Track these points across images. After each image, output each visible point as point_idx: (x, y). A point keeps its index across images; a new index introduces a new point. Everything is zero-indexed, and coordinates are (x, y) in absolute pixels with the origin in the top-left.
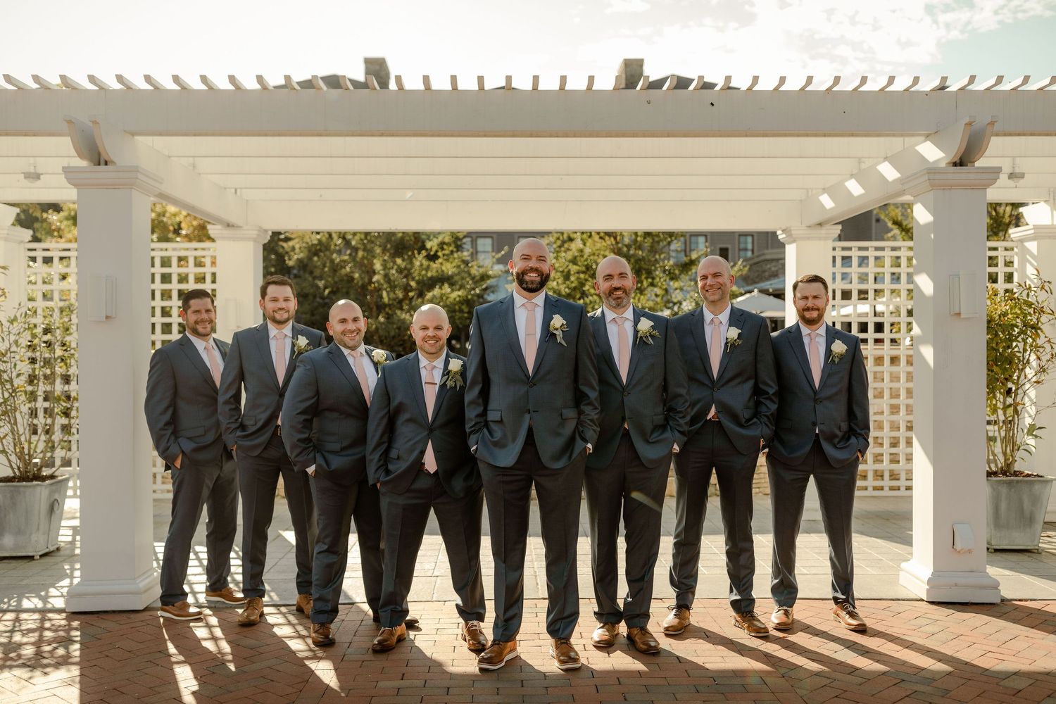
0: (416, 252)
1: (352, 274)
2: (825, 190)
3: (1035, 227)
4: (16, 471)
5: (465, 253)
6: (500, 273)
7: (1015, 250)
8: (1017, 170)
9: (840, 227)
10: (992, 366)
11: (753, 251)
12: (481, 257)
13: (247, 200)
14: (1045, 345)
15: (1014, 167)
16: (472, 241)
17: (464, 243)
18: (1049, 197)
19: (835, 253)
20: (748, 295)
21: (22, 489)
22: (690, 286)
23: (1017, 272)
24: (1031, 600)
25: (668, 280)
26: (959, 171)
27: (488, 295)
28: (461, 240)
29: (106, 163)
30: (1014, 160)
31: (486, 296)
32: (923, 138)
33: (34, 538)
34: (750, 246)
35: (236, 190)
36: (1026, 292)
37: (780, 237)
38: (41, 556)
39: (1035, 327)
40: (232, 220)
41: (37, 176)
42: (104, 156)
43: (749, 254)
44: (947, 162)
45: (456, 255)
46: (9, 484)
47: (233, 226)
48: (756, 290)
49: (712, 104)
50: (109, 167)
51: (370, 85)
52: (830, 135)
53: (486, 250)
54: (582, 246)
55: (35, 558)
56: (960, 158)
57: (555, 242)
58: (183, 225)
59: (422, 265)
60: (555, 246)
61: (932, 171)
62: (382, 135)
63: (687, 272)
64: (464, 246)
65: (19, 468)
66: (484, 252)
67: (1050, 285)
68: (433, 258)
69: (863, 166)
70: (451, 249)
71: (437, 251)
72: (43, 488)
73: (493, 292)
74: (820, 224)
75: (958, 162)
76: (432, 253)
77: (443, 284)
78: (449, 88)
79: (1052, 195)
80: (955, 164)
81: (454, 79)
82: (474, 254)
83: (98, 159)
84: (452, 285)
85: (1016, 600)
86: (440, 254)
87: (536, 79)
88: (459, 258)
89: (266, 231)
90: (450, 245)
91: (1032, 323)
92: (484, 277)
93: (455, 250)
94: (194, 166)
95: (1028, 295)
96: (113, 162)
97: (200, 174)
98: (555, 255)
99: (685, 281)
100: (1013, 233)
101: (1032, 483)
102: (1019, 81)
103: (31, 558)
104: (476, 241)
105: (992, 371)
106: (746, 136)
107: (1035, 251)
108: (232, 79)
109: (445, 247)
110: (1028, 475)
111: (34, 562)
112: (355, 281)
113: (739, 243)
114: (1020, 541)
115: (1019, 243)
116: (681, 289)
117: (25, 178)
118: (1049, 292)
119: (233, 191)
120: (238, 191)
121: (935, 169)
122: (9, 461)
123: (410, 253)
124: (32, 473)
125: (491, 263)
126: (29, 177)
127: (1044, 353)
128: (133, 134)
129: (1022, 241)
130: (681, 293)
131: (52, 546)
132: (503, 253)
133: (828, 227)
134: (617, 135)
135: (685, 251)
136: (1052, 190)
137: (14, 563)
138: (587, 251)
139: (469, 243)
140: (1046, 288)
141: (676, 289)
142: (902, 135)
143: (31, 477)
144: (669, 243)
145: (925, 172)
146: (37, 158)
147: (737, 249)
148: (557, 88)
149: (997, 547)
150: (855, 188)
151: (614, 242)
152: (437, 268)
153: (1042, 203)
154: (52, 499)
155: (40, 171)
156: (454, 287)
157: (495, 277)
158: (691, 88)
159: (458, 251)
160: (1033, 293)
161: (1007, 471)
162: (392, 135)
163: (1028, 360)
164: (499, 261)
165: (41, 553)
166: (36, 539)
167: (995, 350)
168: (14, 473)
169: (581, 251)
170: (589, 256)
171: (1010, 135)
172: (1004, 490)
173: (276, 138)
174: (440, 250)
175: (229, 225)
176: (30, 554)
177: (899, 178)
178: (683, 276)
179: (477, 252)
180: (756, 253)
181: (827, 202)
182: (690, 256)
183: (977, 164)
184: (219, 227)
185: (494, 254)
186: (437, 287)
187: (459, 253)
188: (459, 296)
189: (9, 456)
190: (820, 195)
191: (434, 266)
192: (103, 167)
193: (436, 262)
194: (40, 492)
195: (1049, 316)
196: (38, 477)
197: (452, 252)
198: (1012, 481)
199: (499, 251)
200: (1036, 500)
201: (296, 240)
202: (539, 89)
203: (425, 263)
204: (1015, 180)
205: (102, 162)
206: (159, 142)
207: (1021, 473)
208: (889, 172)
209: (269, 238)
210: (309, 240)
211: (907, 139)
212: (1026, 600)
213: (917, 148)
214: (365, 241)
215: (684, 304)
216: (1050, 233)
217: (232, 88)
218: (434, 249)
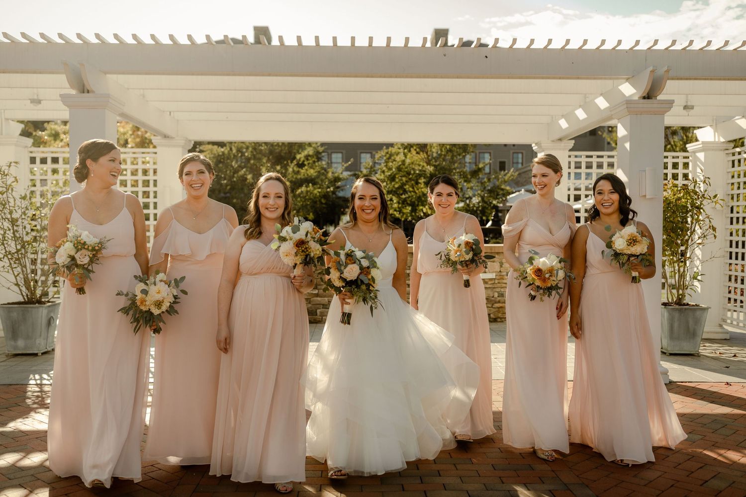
0: (289, 161)
1: (245, 176)
2: (563, 116)
3: (703, 143)
4: (25, 297)
5: (324, 163)
6: (348, 177)
7: (690, 158)
8: (689, 104)
9: (573, 142)
10: (670, 233)
11: (522, 164)
12: (334, 165)
13: (178, 120)
14: (705, 220)
15: (687, 102)
16: (328, 155)
17: (323, 156)
18: (713, 123)
19: (570, 159)
20: (517, 193)
21: (30, 309)
22: (477, 186)
23: (691, 173)
24: (689, 382)
25: (463, 182)
26: (646, 102)
27: (339, 192)
28: (320, 153)
29: (88, 92)
30: (687, 97)
31: (337, 193)
32: (625, 80)
33: (38, 341)
34: (520, 161)
35: (170, 113)
36: (694, 184)
37: (534, 148)
38: (43, 354)
39: (699, 208)
40: (168, 132)
41: (39, 102)
42: (87, 87)
43: (520, 166)
44: (638, 96)
45: (317, 164)
46: (21, 305)
47: (168, 137)
48: (523, 190)
49: (486, 57)
50: (90, 95)
51: (262, 42)
52: (563, 78)
53: (338, 161)
54: (404, 158)
55: (39, 355)
56: (648, 94)
57: (385, 156)
58: (129, 140)
59: (294, 171)
60: (385, 158)
61: (629, 102)
62: (269, 75)
63: (476, 177)
64: (323, 158)
65: (27, 295)
66: (337, 163)
67: (709, 180)
68: (301, 165)
69: (588, 100)
70: (313, 159)
71: (304, 161)
72: (44, 308)
73: (342, 190)
74: (560, 140)
75: (646, 96)
76: (300, 162)
77: (308, 184)
78: (314, 44)
79: (715, 122)
80: (644, 98)
81: (317, 38)
82: (330, 164)
83: (84, 89)
84: (314, 184)
85: (679, 382)
86: (306, 163)
87: (371, 39)
88: (319, 166)
89: (190, 141)
90: (313, 157)
91: (697, 205)
92: (337, 179)
93: (316, 160)
94: (144, 96)
95: (695, 187)
96: (93, 92)
97: (147, 101)
98: (385, 164)
99: (474, 183)
100: (689, 147)
101: (695, 310)
102: (687, 44)
103: (36, 355)
104: (331, 155)
105: (670, 236)
106: (509, 78)
107: (703, 159)
108: (171, 37)
109: (309, 158)
110: (693, 305)
111: (38, 357)
112: (248, 181)
113: (513, 158)
114: (686, 348)
115: (693, 154)
116: (472, 188)
117: (31, 102)
118: (708, 184)
119: (169, 113)
120: (172, 113)
121: (631, 100)
122: (21, 290)
123: (285, 162)
124: (36, 299)
125: (342, 170)
126: (34, 102)
127: (705, 225)
128: (106, 73)
129: (694, 152)
130: (471, 191)
131: (49, 347)
132: (350, 163)
133: (565, 141)
134: (424, 77)
135: (476, 163)
136: (715, 118)
137: (25, 358)
138: (408, 161)
139: (326, 157)
140: (707, 182)
141: (468, 188)
142: (610, 79)
143: (35, 302)
144: (464, 157)
145: (625, 102)
146: (39, 89)
147: (511, 163)
148: (385, 45)
149: (672, 352)
150: (581, 114)
151: (426, 156)
152: (304, 172)
153: (709, 127)
154: (50, 317)
155: (40, 98)
156: (315, 186)
157: (344, 179)
158: (473, 46)
159: (318, 161)
160: (698, 185)
161: (679, 302)
162: (276, 75)
163: (694, 229)
164: (347, 169)
165: (42, 352)
166: (39, 342)
167: (673, 222)
168: (24, 299)
169: (403, 162)
170: (409, 165)
171: (681, 79)
172: (677, 315)
173: (200, 77)
174: (306, 161)
175: (166, 137)
176: (36, 352)
177: (608, 107)
178: (472, 179)
179: (331, 163)
180: (524, 165)
181: (563, 124)
182: (478, 166)
183: (659, 98)
184: (159, 138)
185: (343, 163)
186: (304, 185)
187: (320, 163)
188: (319, 192)
189: (21, 288)
190: (559, 120)
191: (303, 171)
192: (86, 95)
193: (304, 168)
194: (42, 312)
195: (708, 200)
196: (39, 302)
197: (314, 162)
198: (682, 308)
199: (346, 162)
200: (698, 322)
201: (207, 152)
202: (373, 45)
203: (296, 169)
204: (688, 110)
205: (86, 91)
206: (122, 78)
207: (688, 304)
208: (602, 103)
209: (192, 146)
210: (216, 152)
211: (615, 81)
212: (686, 382)
213: (620, 88)
214: (255, 153)
215: (474, 198)
216: (713, 147)
217: (171, 43)
218: (302, 160)
